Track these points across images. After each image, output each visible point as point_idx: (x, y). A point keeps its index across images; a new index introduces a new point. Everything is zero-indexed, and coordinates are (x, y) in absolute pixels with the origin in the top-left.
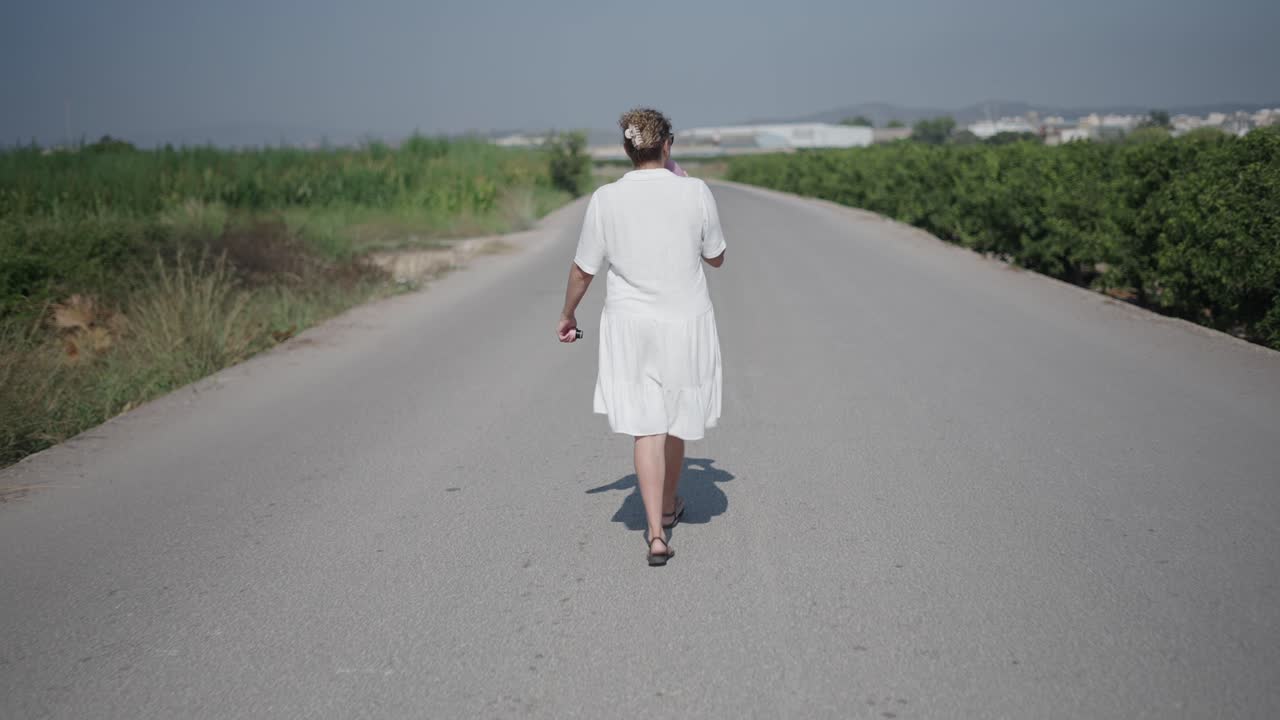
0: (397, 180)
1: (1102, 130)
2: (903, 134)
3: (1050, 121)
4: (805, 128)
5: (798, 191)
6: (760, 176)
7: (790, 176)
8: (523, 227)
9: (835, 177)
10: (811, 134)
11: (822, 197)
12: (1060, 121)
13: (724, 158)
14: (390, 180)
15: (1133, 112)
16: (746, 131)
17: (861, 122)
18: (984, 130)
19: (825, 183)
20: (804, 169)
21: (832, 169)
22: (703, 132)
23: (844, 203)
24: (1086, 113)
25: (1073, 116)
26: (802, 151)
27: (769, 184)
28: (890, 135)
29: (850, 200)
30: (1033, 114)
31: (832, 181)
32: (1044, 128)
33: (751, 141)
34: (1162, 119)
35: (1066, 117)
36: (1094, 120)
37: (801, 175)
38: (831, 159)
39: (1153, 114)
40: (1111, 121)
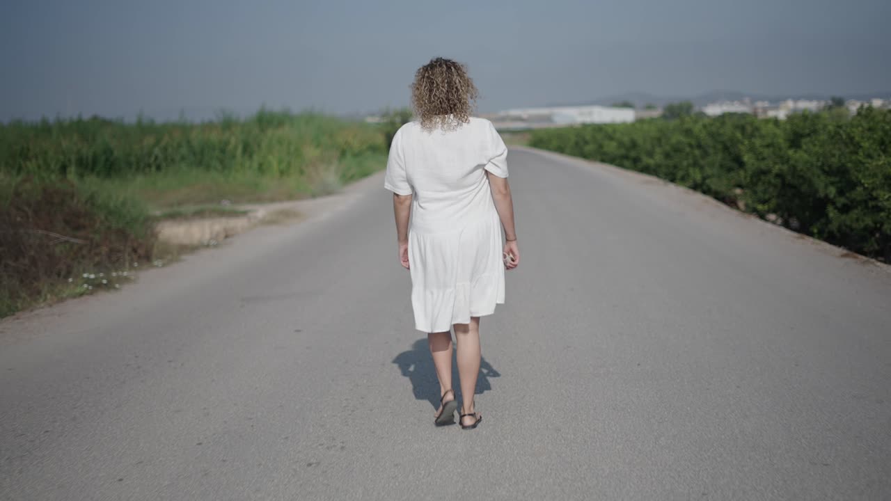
0: (236, 148)
1: (795, 110)
2: (656, 113)
3: (759, 104)
4: (585, 110)
5: (585, 156)
6: (555, 143)
7: (577, 144)
8: (327, 192)
9: (614, 144)
10: (590, 114)
11: (603, 161)
12: (766, 104)
13: (528, 131)
14: (231, 147)
15: (818, 98)
16: (544, 111)
17: (626, 105)
18: (713, 110)
19: (606, 149)
20: (588, 137)
21: (611, 138)
22: (514, 112)
23: (621, 166)
24: (785, 99)
25: (776, 102)
26: (585, 126)
27: (560, 150)
28: (647, 114)
29: (627, 163)
30: (747, 100)
31: (611, 147)
32: (756, 109)
33: (548, 118)
34: (839, 102)
35: (771, 101)
36: (790, 104)
37: (586, 143)
38: (610, 130)
39: (834, 99)
40: (803, 105)
